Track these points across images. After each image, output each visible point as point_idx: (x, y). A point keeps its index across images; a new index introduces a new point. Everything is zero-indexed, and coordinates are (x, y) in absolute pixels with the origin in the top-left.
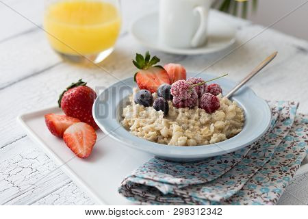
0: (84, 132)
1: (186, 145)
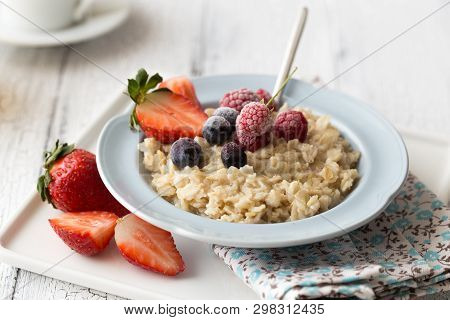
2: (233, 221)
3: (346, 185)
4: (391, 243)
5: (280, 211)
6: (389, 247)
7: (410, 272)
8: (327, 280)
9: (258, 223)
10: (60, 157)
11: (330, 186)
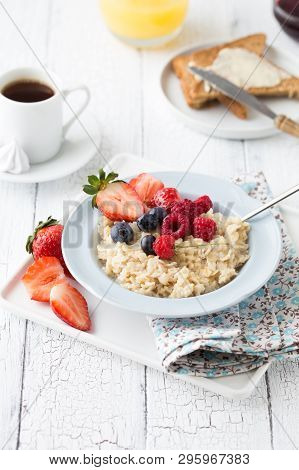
0: (70, 296)
1: (194, 294)
2: (130, 290)
3: (222, 279)
4: (265, 320)
5: (166, 288)
6: (262, 322)
7: (263, 347)
8: (200, 336)
9: (148, 295)
10: (46, 226)
11: (210, 277)
